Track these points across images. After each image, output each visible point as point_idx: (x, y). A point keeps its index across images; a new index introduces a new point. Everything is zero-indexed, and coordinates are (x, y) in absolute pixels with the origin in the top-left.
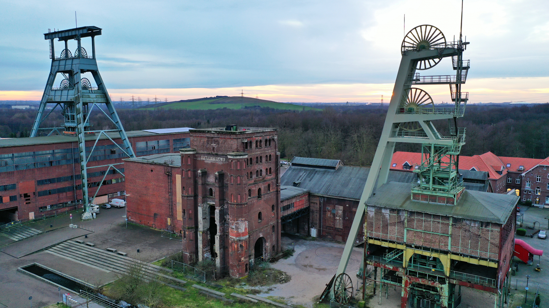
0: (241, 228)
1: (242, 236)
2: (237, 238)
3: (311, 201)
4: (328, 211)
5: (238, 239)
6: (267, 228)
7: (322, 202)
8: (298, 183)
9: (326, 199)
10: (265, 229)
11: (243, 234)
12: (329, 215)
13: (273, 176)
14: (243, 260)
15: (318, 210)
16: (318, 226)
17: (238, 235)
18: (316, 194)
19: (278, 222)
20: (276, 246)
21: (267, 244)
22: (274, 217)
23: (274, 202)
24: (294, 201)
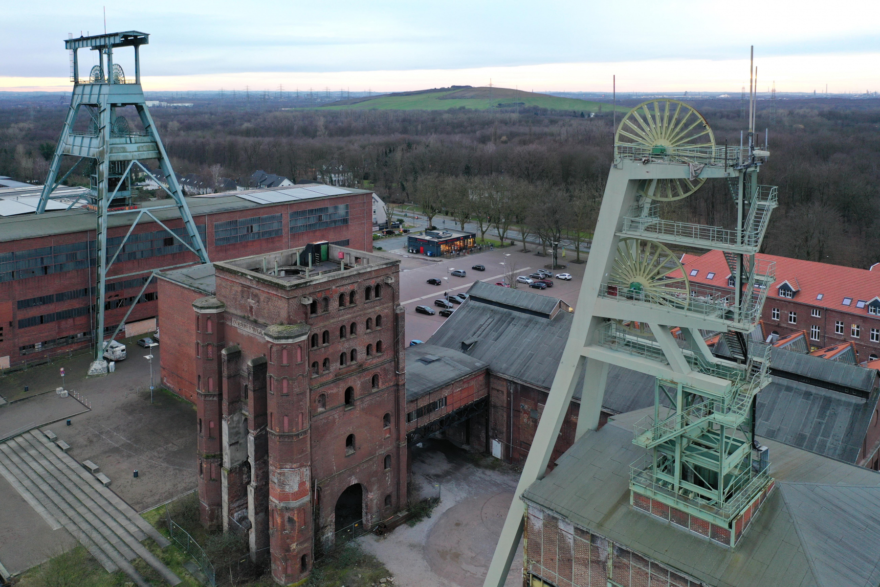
0: (291, 483)
1: (292, 500)
2: (282, 505)
3: (492, 386)
4: (523, 412)
5: (284, 505)
6: (371, 463)
7: (512, 391)
8: (470, 345)
9: (519, 388)
10: (365, 466)
11: (297, 496)
12: (525, 420)
13: (387, 356)
14: (294, 549)
15: (505, 405)
16: (505, 439)
17: (284, 497)
18: (500, 375)
19: (398, 448)
20: (394, 494)
21: (371, 496)
22: (389, 437)
23: (390, 408)
24: (446, 393)
